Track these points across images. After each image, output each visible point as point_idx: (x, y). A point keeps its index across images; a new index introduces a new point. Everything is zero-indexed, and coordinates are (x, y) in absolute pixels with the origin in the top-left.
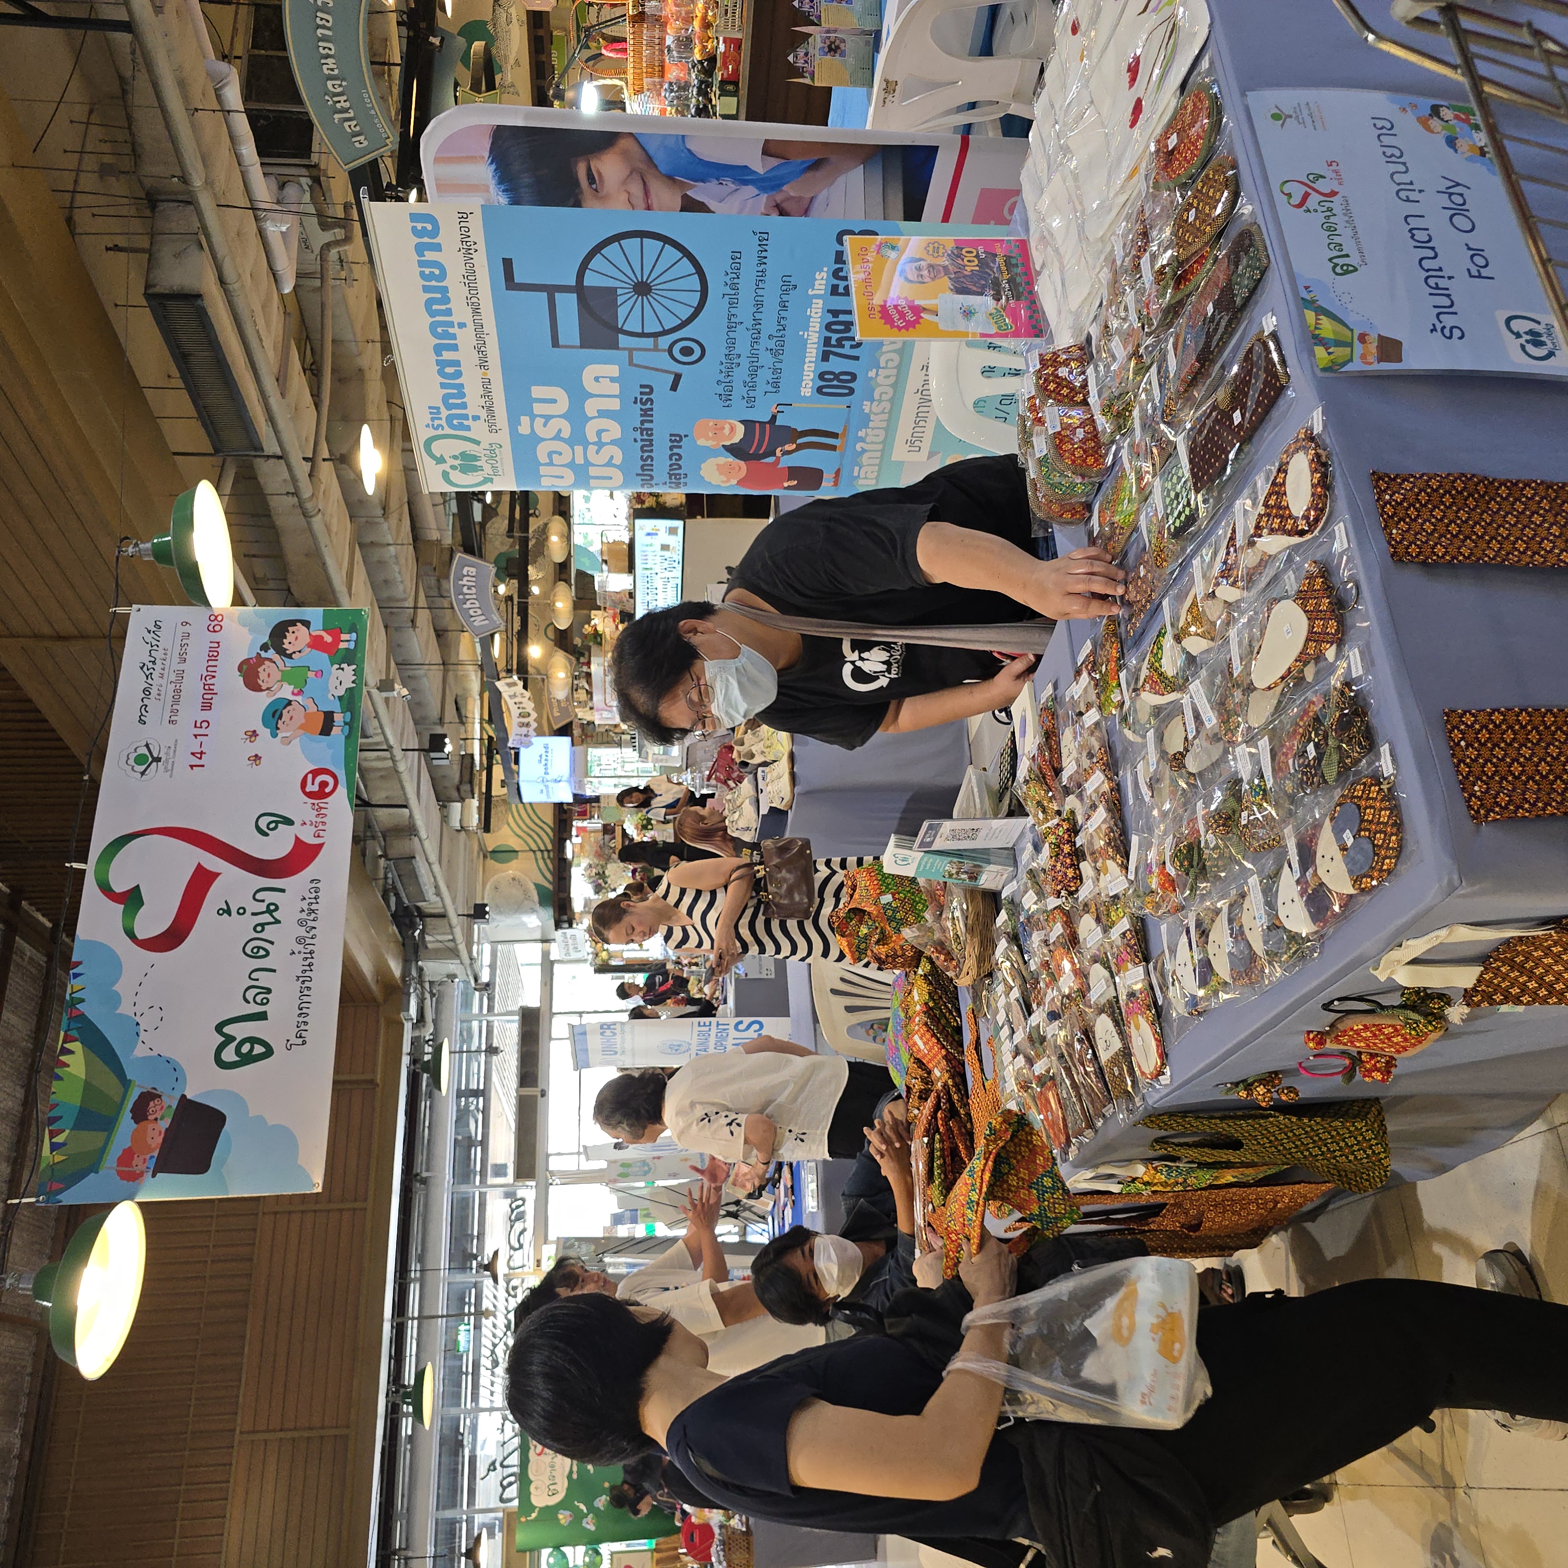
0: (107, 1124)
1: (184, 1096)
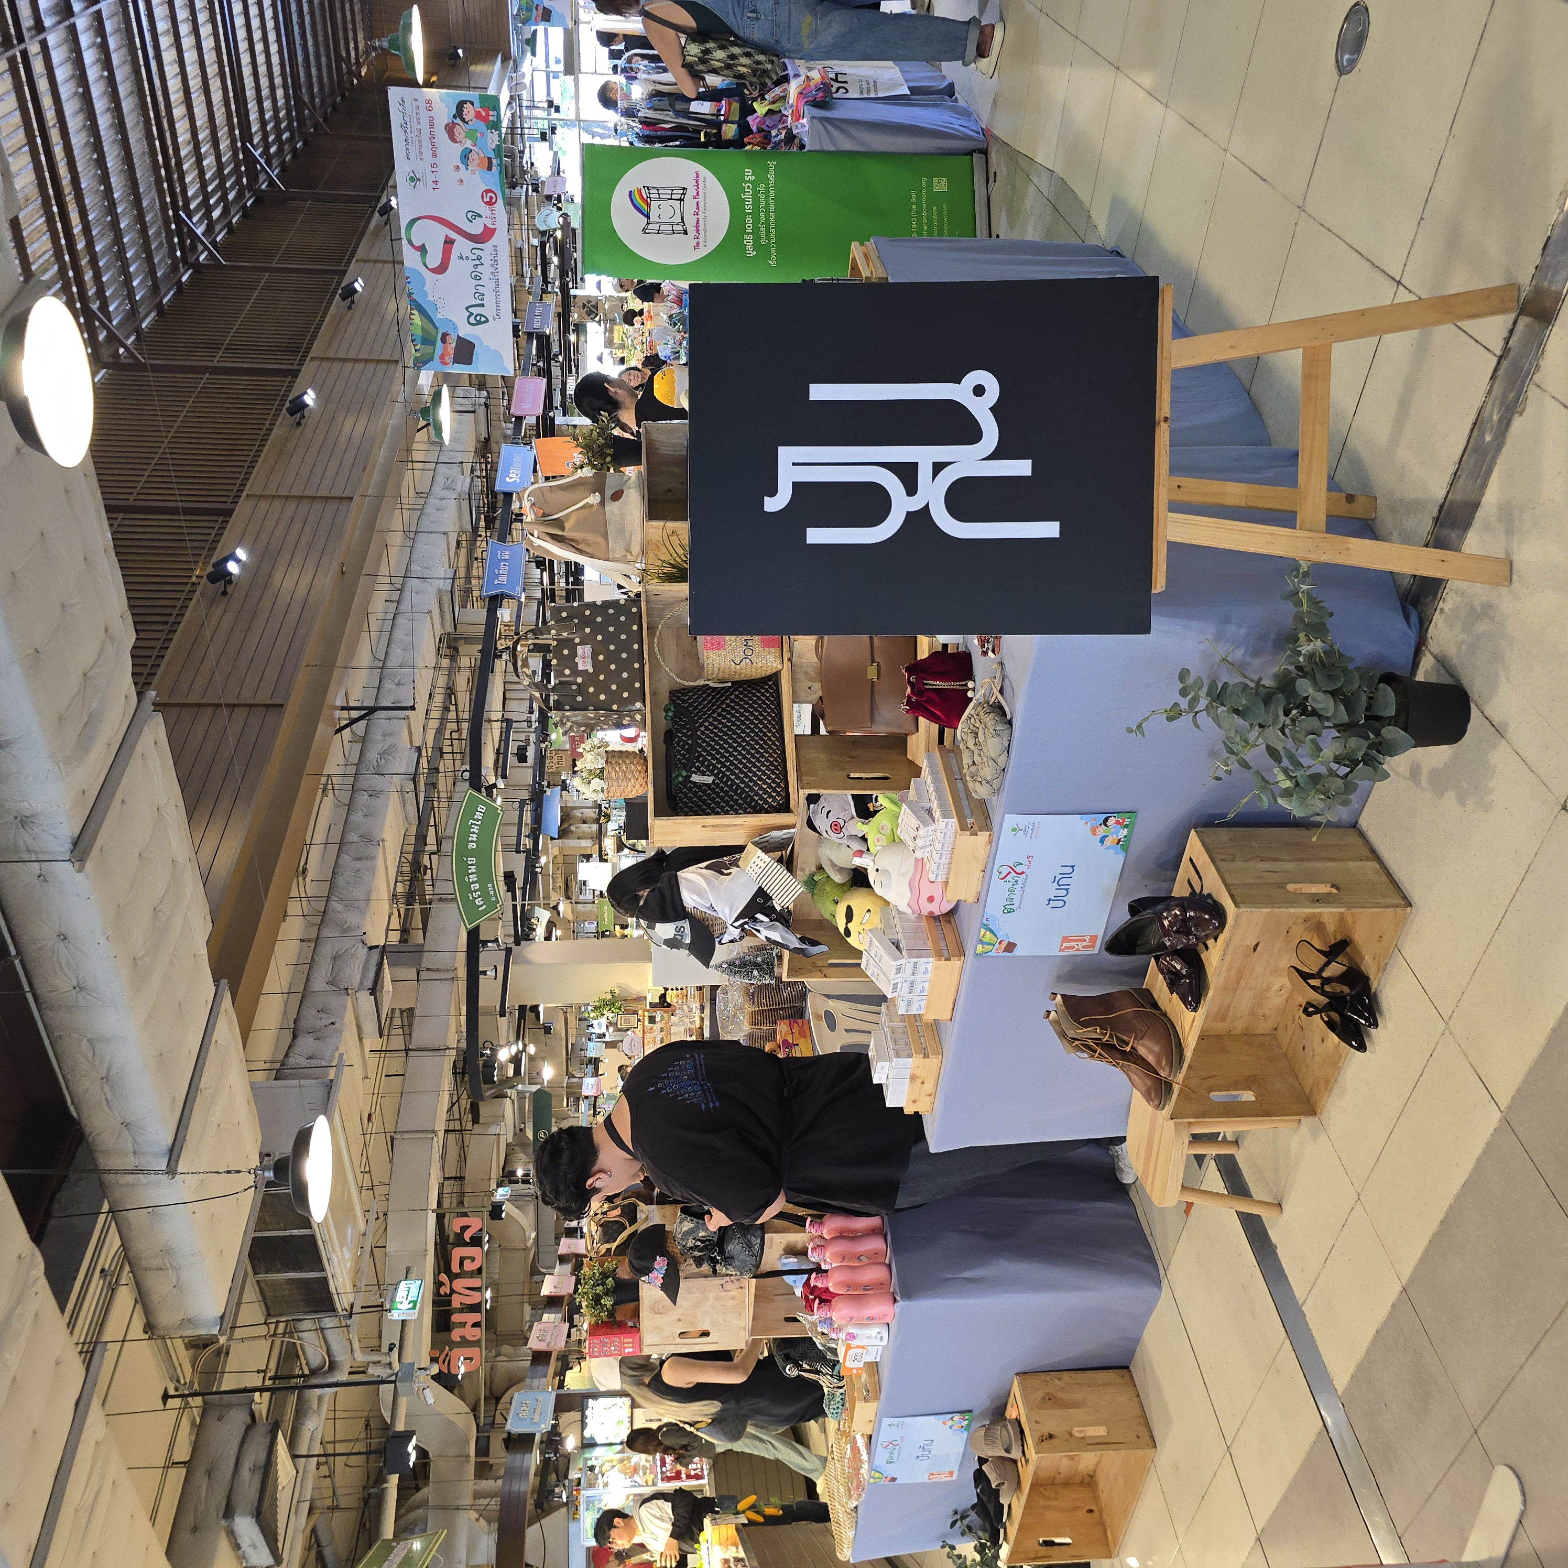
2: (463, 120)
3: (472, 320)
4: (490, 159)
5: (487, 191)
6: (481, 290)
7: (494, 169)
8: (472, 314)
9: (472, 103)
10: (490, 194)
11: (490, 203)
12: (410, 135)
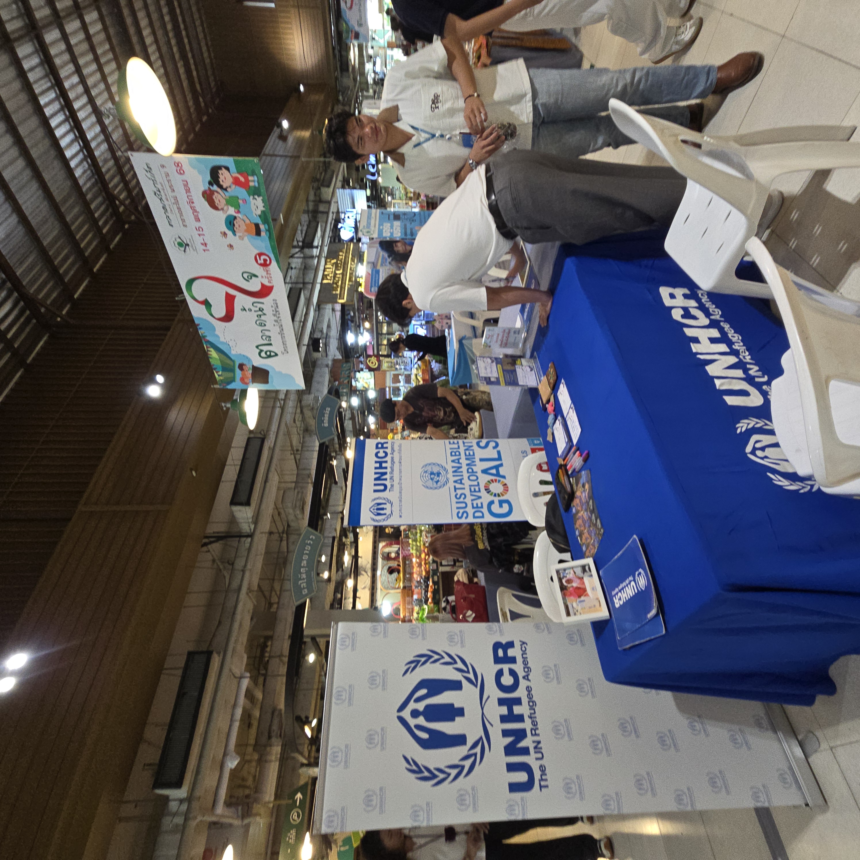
0: (233, 370)
1: (253, 366)
2: (221, 187)
3: (263, 354)
4: (257, 226)
5: (260, 255)
6: (267, 333)
7: (263, 234)
8: (261, 351)
9: (227, 169)
10: (263, 257)
11: (265, 264)
12: (166, 203)
